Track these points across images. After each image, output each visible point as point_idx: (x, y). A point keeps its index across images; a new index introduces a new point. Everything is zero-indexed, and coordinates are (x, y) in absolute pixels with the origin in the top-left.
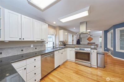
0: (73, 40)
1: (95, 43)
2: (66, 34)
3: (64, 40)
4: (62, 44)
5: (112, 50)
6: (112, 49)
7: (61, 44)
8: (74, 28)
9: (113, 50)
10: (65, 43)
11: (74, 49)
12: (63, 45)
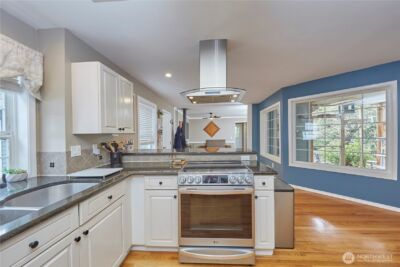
0: (160, 132)
1: (224, 141)
2: (128, 101)
3: (114, 131)
4: (96, 151)
5: (275, 163)
6: (278, 159)
7: (87, 152)
8: (168, 75)
9: (280, 162)
10: (116, 145)
11: (170, 182)
12: (106, 160)
